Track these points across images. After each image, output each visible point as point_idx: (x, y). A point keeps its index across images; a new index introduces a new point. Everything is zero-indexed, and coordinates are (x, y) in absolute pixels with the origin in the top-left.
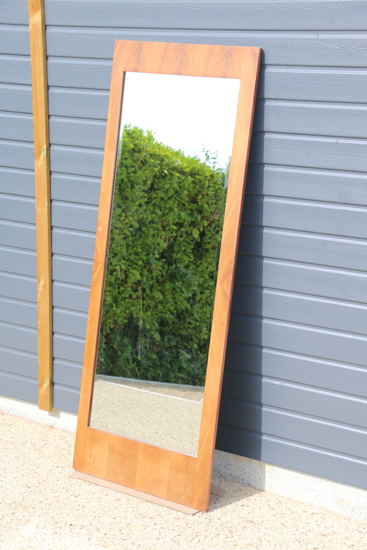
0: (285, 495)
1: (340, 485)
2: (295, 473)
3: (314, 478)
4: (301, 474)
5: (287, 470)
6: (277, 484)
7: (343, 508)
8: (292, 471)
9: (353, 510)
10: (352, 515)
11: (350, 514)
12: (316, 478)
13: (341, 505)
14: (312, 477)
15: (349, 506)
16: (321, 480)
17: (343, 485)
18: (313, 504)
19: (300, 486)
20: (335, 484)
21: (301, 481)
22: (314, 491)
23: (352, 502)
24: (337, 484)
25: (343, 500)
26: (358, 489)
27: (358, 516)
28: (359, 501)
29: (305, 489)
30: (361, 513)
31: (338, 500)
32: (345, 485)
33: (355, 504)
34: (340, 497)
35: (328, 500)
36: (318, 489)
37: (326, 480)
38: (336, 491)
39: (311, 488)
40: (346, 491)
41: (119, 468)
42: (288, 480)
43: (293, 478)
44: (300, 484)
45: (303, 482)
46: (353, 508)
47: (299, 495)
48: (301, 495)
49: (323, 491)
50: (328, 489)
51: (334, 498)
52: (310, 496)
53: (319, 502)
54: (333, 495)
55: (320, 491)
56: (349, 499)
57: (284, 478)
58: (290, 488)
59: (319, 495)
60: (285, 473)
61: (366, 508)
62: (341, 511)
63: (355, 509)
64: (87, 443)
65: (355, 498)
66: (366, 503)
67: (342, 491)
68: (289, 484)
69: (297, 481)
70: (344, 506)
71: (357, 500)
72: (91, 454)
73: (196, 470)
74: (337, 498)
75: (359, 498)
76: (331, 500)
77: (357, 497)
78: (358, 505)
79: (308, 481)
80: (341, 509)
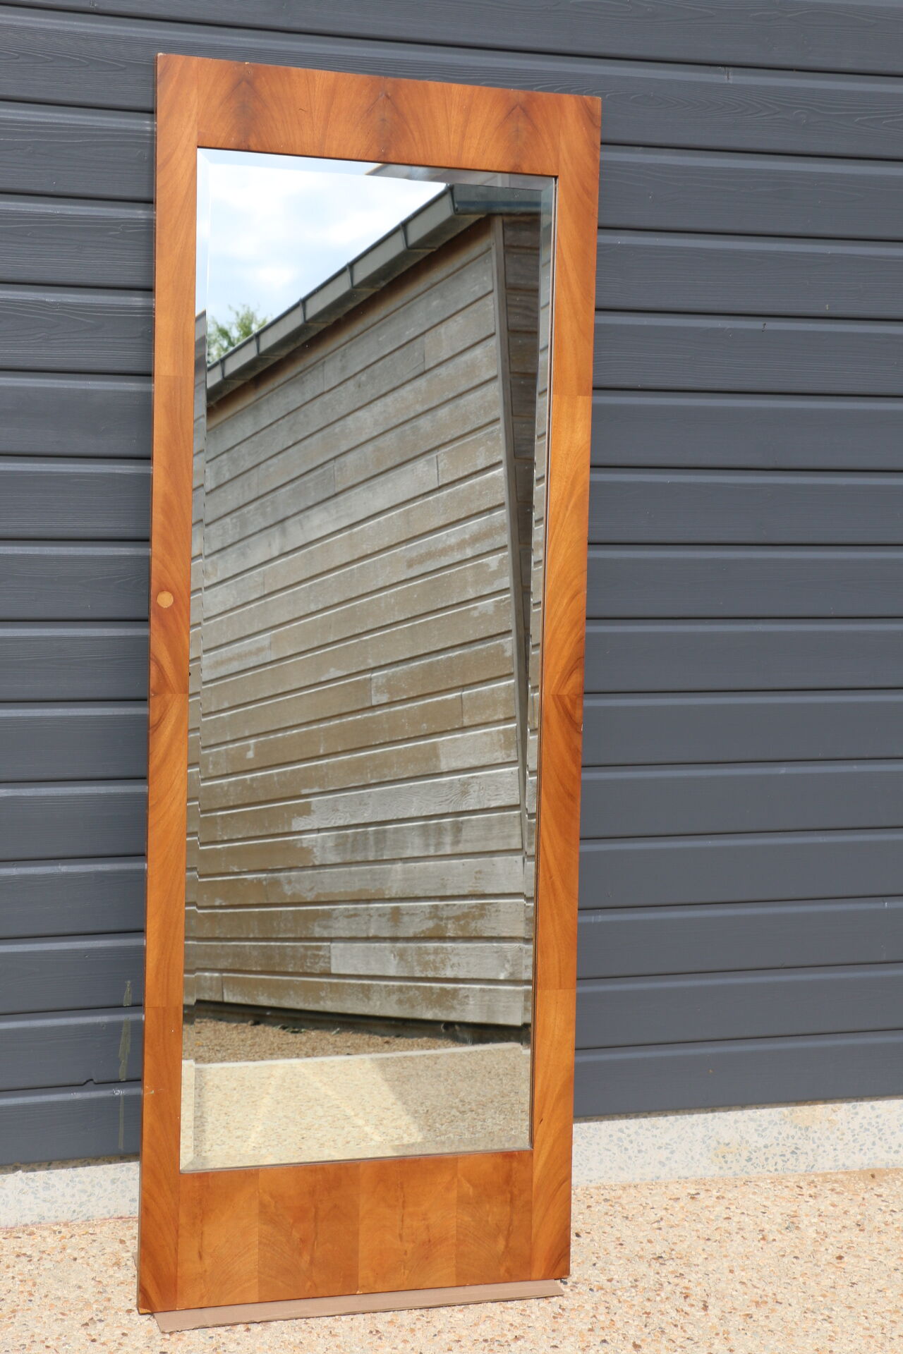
0: (591, 1181)
1: (723, 1114)
2: (617, 1122)
3: (661, 1118)
4: (631, 1119)
5: (597, 1121)
7: (726, 1162)
8: (609, 1120)
10: (746, 1172)
11: (742, 1170)
12: (666, 1116)
13: (724, 1157)
14: (656, 1118)
15: (740, 1155)
16: (678, 1117)
17: (729, 1110)
18: (658, 1178)
19: (626, 1149)
20: (710, 1115)
21: (629, 1136)
22: (660, 1148)
23: (747, 1142)
24: (716, 1114)
25: (728, 1144)
26: (764, 1108)
27: (760, 1169)
28: (763, 1134)
29: (640, 1151)
30: (767, 1159)
31: (715, 1149)
32: (734, 1110)
33: (755, 1144)
34: (721, 1141)
35: (692, 1158)
36: (671, 1140)
37: (689, 1114)
38: (713, 1130)
39: (654, 1145)
40: (736, 1122)
41: (300, 1254)
42: (598, 1144)
43: (611, 1136)
44: (626, 1144)
45: (633, 1137)
46: (749, 1154)
47: (623, 1169)
48: (629, 1168)
49: (683, 1140)
50: (693, 1133)
51: (708, 1147)
52: (649, 1164)
53: (671, 1170)
54: (704, 1142)
55: (676, 1142)
56: (742, 1137)
57: (587, 1142)
58: (601, 1161)
59: (672, 1152)
60: (591, 1131)
61: (778, 1144)
62: (722, 1172)
63: (754, 1156)
64: (183, 1220)
65: (756, 1130)
66: (780, 1133)
67: (726, 1126)
68: (599, 1153)
69: (620, 1139)
70: (729, 1157)
71: (759, 1134)
72: (201, 1246)
73: (535, 1180)
74: (714, 1144)
75: (764, 1127)
76: (701, 1154)
77: (760, 1126)
78: (761, 1142)
79: (647, 1129)
80: (721, 1168)
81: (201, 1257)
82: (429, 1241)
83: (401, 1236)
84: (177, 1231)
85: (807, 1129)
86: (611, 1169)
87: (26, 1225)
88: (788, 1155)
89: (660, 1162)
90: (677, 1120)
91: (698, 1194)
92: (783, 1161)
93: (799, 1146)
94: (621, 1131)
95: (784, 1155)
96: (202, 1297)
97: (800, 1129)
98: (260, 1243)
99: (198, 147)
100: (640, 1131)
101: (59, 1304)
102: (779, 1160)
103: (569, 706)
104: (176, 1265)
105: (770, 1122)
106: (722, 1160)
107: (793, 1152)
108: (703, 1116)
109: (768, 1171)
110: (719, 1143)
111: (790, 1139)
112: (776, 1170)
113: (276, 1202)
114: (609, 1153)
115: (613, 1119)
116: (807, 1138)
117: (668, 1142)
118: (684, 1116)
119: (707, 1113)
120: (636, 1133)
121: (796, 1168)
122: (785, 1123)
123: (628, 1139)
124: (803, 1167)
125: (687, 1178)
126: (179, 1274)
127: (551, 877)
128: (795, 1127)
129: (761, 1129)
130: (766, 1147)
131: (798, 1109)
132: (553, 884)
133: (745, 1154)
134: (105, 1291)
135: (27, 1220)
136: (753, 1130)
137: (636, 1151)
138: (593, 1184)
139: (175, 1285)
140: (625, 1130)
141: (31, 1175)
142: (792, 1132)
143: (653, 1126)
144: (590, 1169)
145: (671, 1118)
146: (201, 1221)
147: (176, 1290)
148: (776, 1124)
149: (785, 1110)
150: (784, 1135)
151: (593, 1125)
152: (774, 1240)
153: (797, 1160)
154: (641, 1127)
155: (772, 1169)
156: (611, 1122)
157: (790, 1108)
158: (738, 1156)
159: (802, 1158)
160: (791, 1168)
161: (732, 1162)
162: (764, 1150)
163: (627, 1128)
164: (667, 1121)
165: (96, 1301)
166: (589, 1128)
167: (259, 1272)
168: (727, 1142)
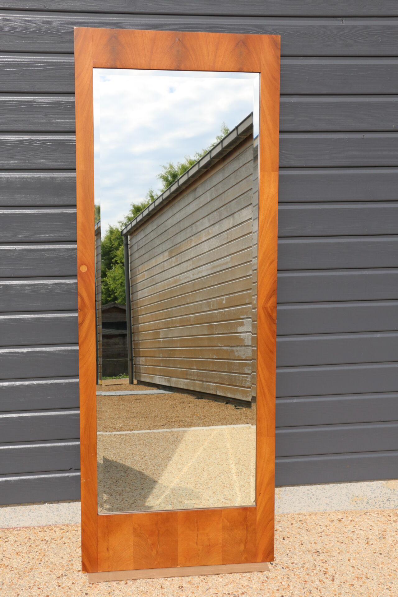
0: (295, 511)
1: (355, 483)
2: (306, 486)
3: (326, 485)
4: (313, 485)
5: (298, 486)
6: (285, 504)
7: (357, 504)
8: (302, 486)
9: (368, 503)
10: (366, 508)
11: (364, 507)
12: (329, 484)
13: (356, 502)
14: (324, 485)
15: (363, 501)
16: (335, 485)
17: (357, 482)
18: (326, 510)
19: (311, 498)
20: (349, 484)
21: (312, 492)
22: (326, 498)
23: (366, 495)
24: (352, 483)
25: (358, 496)
26: (374, 481)
27: (373, 507)
28: (374, 492)
29: (317, 499)
30: (376, 503)
31: (352, 498)
32: (361, 482)
33: (370, 497)
34: (354, 495)
35: (341, 502)
36: (331, 494)
37: (339, 483)
38: (350, 490)
39: (324, 496)
40: (361, 487)
41: (152, 550)
42: (298, 496)
43: (304, 492)
44: (311, 496)
45: (314, 493)
46: (367, 501)
47: (310, 506)
48: (312, 506)
49: (337, 494)
50: (341, 492)
51: (348, 497)
52: (322, 504)
53: (332, 507)
54: (347, 495)
55: (333, 495)
56: (364, 494)
57: (293, 495)
58: (300, 503)
59: (332, 500)
60: (295, 490)
61: (381, 497)
62: (355, 508)
63: (370, 501)
64: (100, 535)
65: (370, 490)
66: (381, 492)
67: (357, 488)
68: (299, 500)
69: (308, 494)
70: (358, 502)
71: (372, 492)
72: (108, 546)
73: (258, 520)
74: (351, 496)
75: (374, 489)
76: (345, 500)
77: (372, 489)
78: (373, 496)
79: (320, 490)
80: (354, 506)
81: (108, 550)
82: (210, 545)
83: (197, 543)
84: (97, 539)
85: (394, 490)
86: (304, 506)
87: (50, 525)
88: (386, 501)
89: (326, 504)
90: (334, 486)
91: (342, 518)
92: (383, 504)
93: (391, 497)
94: (308, 490)
95: (384, 501)
96: (109, 567)
97: (391, 490)
98: (134, 545)
99: (93, 68)
100: (317, 490)
101: (51, 566)
102: (381, 503)
103: (270, 312)
104: (97, 553)
105: (377, 487)
106: (355, 503)
107: (388, 500)
108: (346, 484)
109: (376, 508)
110: (353, 496)
111: (387, 494)
112: (380, 507)
113: (140, 528)
114: (303, 500)
115: (305, 485)
116: (394, 494)
117: (330, 495)
118: (337, 484)
119: (348, 483)
120: (315, 491)
121: (390, 507)
122: (384, 488)
123: (312, 494)
124: (393, 506)
125: (339, 510)
126: (98, 557)
127: (263, 388)
128: (389, 489)
129: (372, 490)
130: (375, 497)
131: (389, 482)
132: (264, 391)
133: (366, 501)
134: (72, 560)
135: (51, 523)
136: (369, 490)
137: (315, 499)
138: (297, 513)
139: (97, 561)
140: (310, 490)
141: (51, 505)
142: (387, 491)
143: (323, 489)
144: (295, 506)
145: (331, 485)
146: (108, 535)
147: (97, 564)
148: (379, 488)
149: (384, 482)
150: (383, 492)
151: (295, 488)
152: (372, 544)
153: (390, 503)
154: (317, 489)
155: (378, 507)
156: (304, 487)
157: (386, 481)
158: (362, 502)
159: (392, 503)
160: (387, 506)
161: (360, 504)
162: (374, 499)
163: (311, 489)
164: (329, 486)
165: (67, 565)
166: (294, 489)
167: (134, 557)
168: (357, 495)
